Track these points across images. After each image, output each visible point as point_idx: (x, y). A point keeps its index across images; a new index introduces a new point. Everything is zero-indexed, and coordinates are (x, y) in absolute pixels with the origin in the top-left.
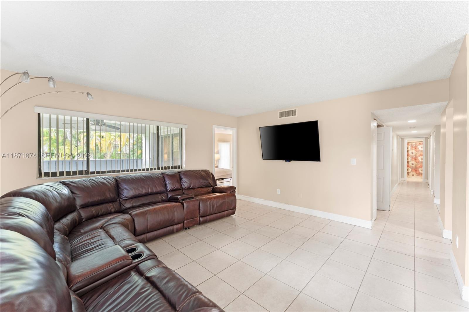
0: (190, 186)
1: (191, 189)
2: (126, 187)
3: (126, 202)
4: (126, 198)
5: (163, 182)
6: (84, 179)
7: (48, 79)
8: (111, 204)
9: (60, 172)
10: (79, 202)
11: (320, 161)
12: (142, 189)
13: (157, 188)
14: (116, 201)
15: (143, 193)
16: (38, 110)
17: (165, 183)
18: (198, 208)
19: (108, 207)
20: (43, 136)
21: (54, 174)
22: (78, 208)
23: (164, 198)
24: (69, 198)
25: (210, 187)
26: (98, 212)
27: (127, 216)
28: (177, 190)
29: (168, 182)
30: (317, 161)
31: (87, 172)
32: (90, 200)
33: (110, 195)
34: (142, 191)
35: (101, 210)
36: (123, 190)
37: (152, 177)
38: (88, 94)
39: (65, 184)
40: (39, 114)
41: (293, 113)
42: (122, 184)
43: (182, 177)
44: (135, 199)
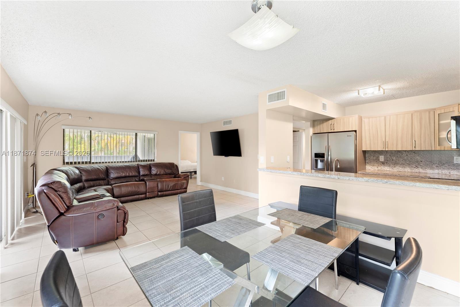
0: (157, 173)
1: (158, 175)
2: (113, 172)
3: (111, 181)
4: (112, 178)
5: (137, 169)
6: (87, 166)
7: (68, 114)
8: (102, 181)
9: (74, 162)
10: (84, 178)
11: (241, 156)
12: (123, 173)
13: (132, 173)
14: (106, 180)
15: (123, 176)
16: (63, 127)
17: (139, 170)
18: (157, 186)
19: (101, 183)
20: (66, 137)
21: (71, 163)
22: (83, 181)
23: (137, 180)
24: (78, 175)
25: (173, 174)
26: (94, 184)
27: (110, 187)
28: (147, 175)
29: (141, 170)
30: (240, 156)
31: (90, 162)
32: (90, 178)
33: (102, 176)
34: (122, 175)
35: (96, 183)
36: (110, 173)
37: (130, 166)
38: (90, 118)
39: (77, 168)
40: (64, 129)
41: (230, 122)
42: (110, 169)
43: (152, 167)
44: (118, 179)
